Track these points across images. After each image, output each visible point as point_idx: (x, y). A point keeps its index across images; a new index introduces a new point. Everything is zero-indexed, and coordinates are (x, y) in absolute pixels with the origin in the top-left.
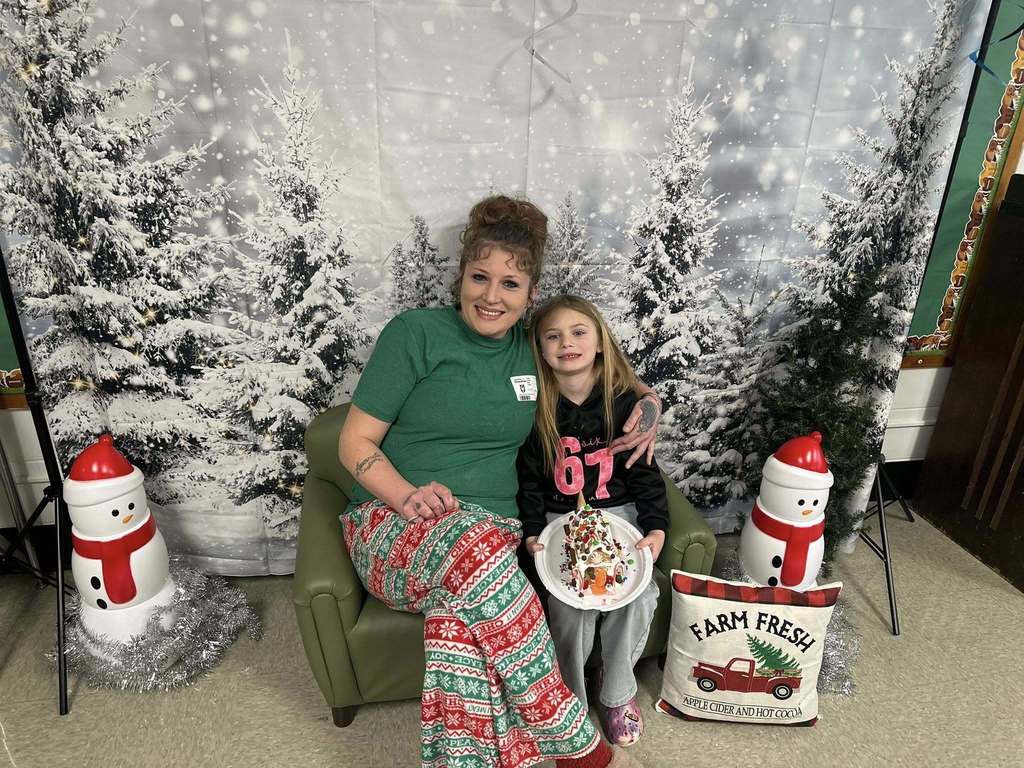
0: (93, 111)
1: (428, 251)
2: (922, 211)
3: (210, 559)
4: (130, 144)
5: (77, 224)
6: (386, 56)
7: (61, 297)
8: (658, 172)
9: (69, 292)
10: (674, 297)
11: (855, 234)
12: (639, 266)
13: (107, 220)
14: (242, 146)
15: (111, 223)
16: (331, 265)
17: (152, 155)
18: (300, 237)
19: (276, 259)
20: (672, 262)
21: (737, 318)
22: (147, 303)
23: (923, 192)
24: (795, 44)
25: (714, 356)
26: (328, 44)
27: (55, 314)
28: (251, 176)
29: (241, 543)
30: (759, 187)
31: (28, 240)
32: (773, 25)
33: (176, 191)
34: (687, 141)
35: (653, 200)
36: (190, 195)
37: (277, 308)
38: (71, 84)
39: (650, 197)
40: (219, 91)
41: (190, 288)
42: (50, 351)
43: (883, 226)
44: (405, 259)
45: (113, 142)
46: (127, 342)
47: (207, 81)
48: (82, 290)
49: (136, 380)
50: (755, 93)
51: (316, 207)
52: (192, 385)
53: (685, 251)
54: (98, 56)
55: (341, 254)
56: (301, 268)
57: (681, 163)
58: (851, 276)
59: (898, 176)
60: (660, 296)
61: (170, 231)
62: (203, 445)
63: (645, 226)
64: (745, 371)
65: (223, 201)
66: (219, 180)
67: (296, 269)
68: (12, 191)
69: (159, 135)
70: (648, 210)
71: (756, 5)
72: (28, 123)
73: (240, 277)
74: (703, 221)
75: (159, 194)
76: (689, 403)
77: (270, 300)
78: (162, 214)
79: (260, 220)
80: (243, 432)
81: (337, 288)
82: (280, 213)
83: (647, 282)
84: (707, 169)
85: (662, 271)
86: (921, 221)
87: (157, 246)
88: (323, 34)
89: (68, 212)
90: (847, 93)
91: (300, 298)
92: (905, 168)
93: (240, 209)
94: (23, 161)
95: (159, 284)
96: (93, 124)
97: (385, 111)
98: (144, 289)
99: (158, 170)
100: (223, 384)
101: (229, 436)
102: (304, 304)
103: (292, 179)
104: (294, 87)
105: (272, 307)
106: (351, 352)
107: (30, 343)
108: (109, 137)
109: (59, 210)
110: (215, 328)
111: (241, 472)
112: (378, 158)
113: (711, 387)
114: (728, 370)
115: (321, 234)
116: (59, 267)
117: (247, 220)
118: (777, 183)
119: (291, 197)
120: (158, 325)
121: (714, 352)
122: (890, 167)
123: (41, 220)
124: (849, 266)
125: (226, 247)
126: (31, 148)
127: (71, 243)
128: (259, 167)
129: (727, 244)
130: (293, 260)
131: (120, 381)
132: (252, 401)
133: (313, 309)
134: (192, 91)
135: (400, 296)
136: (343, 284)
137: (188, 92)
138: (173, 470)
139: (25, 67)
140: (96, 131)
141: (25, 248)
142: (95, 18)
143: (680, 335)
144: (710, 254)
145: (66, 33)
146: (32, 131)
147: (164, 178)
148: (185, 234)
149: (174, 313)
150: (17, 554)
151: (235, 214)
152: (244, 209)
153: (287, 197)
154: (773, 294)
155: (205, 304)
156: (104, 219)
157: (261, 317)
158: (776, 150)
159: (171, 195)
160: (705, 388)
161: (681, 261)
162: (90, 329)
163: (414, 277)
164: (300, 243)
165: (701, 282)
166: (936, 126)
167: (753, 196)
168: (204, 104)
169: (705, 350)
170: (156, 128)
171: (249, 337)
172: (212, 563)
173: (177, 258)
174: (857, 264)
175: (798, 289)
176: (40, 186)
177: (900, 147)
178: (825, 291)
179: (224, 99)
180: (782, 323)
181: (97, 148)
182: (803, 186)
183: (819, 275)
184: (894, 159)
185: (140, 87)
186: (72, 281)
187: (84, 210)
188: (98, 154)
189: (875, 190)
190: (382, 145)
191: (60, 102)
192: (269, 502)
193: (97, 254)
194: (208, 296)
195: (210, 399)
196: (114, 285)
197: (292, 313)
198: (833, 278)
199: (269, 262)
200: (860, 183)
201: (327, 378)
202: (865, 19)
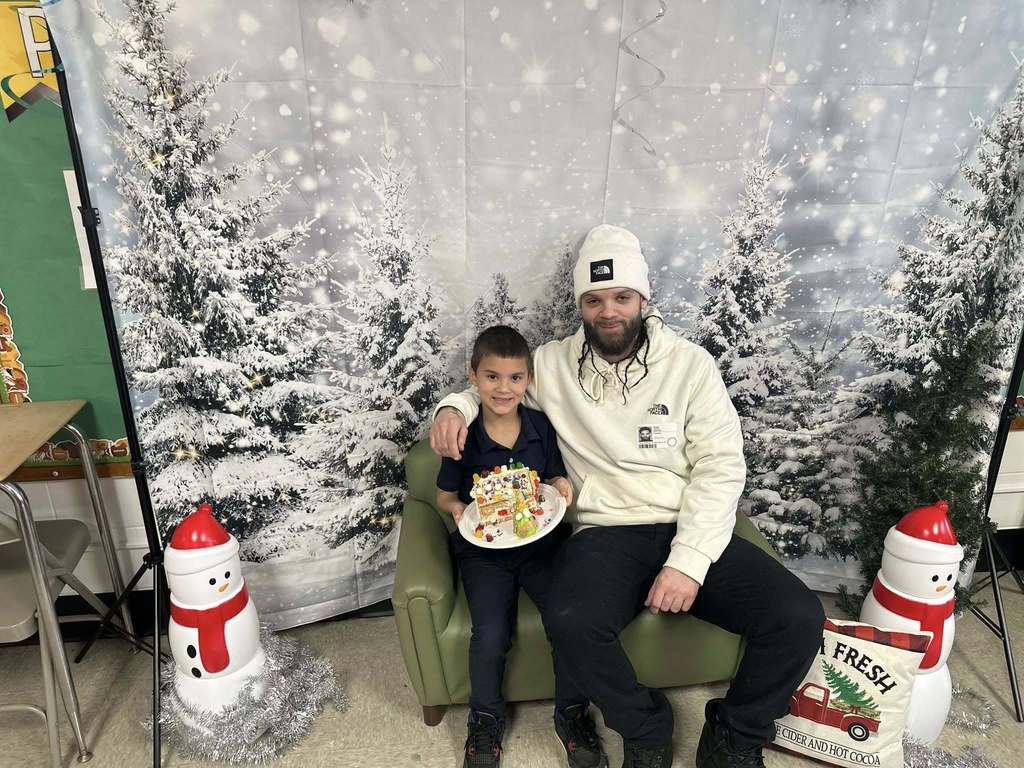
0: (210, 194)
1: (506, 303)
2: (1016, 267)
3: (302, 609)
4: (241, 222)
5: (192, 299)
6: (475, 134)
7: (168, 370)
8: (731, 228)
9: (178, 365)
10: (744, 343)
11: (942, 288)
12: (709, 314)
13: (220, 293)
14: (344, 222)
15: (223, 296)
16: (421, 320)
18: (396, 299)
20: (742, 311)
21: (807, 364)
22: (254, 369)
23: (1018, 248)
24: (876, 105)
25: (782, 397)
26: (423, 124)
27: (161, 387)
28: (352, 248)
29: (335, 583)
30: (836, 243)
31: (140, 317)
32: (853, 89)
33: (282, 265)
34: (761, 200)
35: (726, 254)
36: (295, 268)
37: (373, 363)
38: (192, 170)
39: (722, 252)
40: (323, 172)
41: (295, 351)
42: (155, 423)
43: (975, 281)
44: (485, 311)
45: (227, 221)
46: (234, 406)
47: (310, 165)
48: (194, 361)
49: (242, 443)
50: (834, 153)
51: (408, 270)
52: (295, 441)
53: (756, 301)
55: (429, 309)
56: (396, 327)
57: (755, 220)
58: (941, 332)
59: (990, 231)
60: (729, 341)
61: (278, 300)
62: (303, 496)
63: (716, 278)
64: (817, 416)
65: (325, 271)
66: (322, 253)
67: (391, 328)
68: (128, 273)
69: (267, 214)
70: (723, 262)
71: (836, 70)
72: (150, 209)
73: (342, 339)
74: (776, 273)
75: (268, 267)
76: (756, 440)
77: (367, 357)
78: (270, 284)
79: (360, 287)
80: (339, 479)
81: (426, 340)
82: (378, 280)
83: (716, 328)
84: (780, 226)
85: (732, 318)
86: (1016, 277)
87: (266, 314)
88: (418, 116)
89: (184, 288)
90: (929, 150)
91: (394, 353)
92: (997, 223)
93: (342, 278)
94: (140, 244)
95: (267, 350)
96: (210, 205)
97: (473, 184)
98: (253, 355)
99: (266, 246)
100: (322, 437)
101: (327, 484)
102: (397, 358)
103: (388, 248)
104: (390, 164)
105: (369, 363)
106: (436, 394)
107: (137, 415)
108: (224, 216)
109: (175, 287)
110: (316, 387)
111: (336, 517)
112: (465, 225)
113: (779, 427)
114: (797, 412)
115: (412, 296)
116: (170, 341)
117: (349, 288)
118: (855, 238)
119: (388, 264)
120: (264, 388)
121: (782, 394)
122: (981, 222)
123: (153, 298)
124: (938, 321)
125: (328, 314)
126: (150, 232)
127: (186, 317)
128: (360, 240)
129: (801, 295)
130: (388, 320)
131: (226, 445)
132: (348, 450)
133: (405, 362)
134: (298, 173)
136: (431, 336)
137: (294, 175)
138: (274, 524)
139: (152, 157)
140: (213, 212)
141: (137, 326)
142: (211, 111)
143: (748, 378)
144: (782, 305)
145: (187, 125)
146: (154, 215)
147: (271, 253)
148: (291, 302)
149: (280, 376)
150: (115, 620)
151: (337, 283)
152: (346, 278)
153: (385, 265)
154: (846, 341)
155: (309, 365)
156: (217, 293)
157: (359, 373)
158: (854, 207)
159: (279, 268)
160: (772, 427)
161: (751, 309)
162: (199, 398)
164: (396, 304)
165: (772, 330)
167: (829, 251)
168: (309, 184)
169: (773, 392)
170: (264, 209)
171: (347, 392)
172: (303, 613)
173: (284, 324)
174: (947, 320)
175: (873, 338)
176: (156, 267)
177: (992, 202)
178: (909, 345)
179: (327, 179)
180: (859, 374)
181: (214, 227)
182: (881, 241)
183: (899, 327)
184: (985, 213)
185: (250, 172)
186: (183, 353)
187: (199, 285)
188: (215, 232)
189: (963, 244)
190: (469, 213)
191: (182, 187)
192: (362, 540)
193: (209, 326)
194: (311, 358)
195: (310, 452)
196: (224, 353)
197: (386, 367)
198: (919, 333)
199: (367, 324)
200: (935, 235)
201: (414, 418)
202: (949, 78)
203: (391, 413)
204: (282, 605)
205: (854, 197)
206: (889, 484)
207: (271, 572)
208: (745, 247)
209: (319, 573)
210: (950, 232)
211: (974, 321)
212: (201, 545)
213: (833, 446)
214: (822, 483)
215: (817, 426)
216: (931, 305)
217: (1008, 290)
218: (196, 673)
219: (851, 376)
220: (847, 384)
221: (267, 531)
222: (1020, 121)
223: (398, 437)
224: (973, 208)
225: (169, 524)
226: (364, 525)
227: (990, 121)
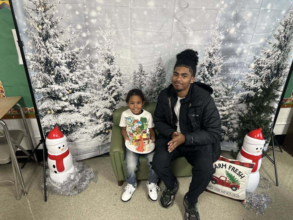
0: (56, 37)
1: (142, 72)
2: (286, 63)
4: (65, 46)
5: (51, 68)
6: (133, 21)
7: (45, 88)
8: (207, 50)
9: (48, 87)
10: (208, 83)
11: (265, 68)
12: (199, 75)
13: (59, 67)
14: (94, 46)
15: (60, 67)
16: (117, 76)
17: (71, 49)
18: (109, 69)
19: (103, 74)
20: (209, 73)
21: (226, 89)
22: (69, 88)
23: (287, 57)
24: (250, 14)
26: (118, 18)
27: (43, 93)
28: (96, 54)
29: (93, 148)
30: (236, 54)
31: (36, 73)
32: (243, 9)
33: (77, 58)
34: (216, 42)
35: (205, 57)
36: (80, 59)
37: (103, 87)
38: (50, 30)
39: (204, 57)
40: (88, 31)
41: (81, 84)
42: (42, 103)
43: (274, 66)
44: (136, 74)
45: (61, 45)
46: (64, 99)
47: (85, 29)
48: (52, 86)
49: (66, 109)
50: (237, 28)
51: (113, 61)
52: (81, 109)
53: (213, 71)
54: (56, 23)
55: (119, 73)
56: (109, 76)
57: (214, 48)
58: (264, 80)
59: (279, 52)
60: (205, 82)
61: (76, 69)
62: (84, 124)
63: (202, 64)
64: (228, 103)
65: (89, 60)
66: (88, 55)
68: (32, 60)
69: (72, 43)
70: (203, 60)
71: (238, 4)
72: (38, 42)
73: (94, 80)
74: (219, 63)
75: (73, 59)
77: (101, 85)
78: (73, 64)
79: (99, 65)
80: (94, 120)
81: (118, 82)
82: (104, 63)
83: (201, 78)
84: (220, 49)
85: (206, 76)
86: (285, 65)
87: (72, 73)
88: (116, 15)
89: (49, 65)
90: (264, 28)
91: (109, 84)
92: (282, 50)
93: (94, 63)
94: (35, 52)
95: (73, 83)
96: (56, 41)
97: (133, 36)
98: (69, 84)
99: (72, 53)
100: (89, 108)
101: (91, 121)
103: (107, 54)
104: (108, 30)
105: (102, 87)
106: (121, 97)
107: (36, 101)
109: (46, 65)
110: (87, 94)
111: (94, 130)
112: (130, 48)
114: (222, 102)
115: (114, 69)
116: (45, 80)
117: (95, 65)
118: (241, 53)
119: (107, 59)
120: (72, 94)
121: (219, 97)
122: (277, 49)
123: (40, 68)
124: (263, 77)
125: (90, 73)
126: (38, 48)
127: (49, 73)
128: (99, 51)
129: (225, 69)
130: (107, 75)
131: (62, 110)
132: (96, 111)
133: (112, 87)
134: (81, 32)
135: (135, 84)
136: (120, 81)
137: (80, 32)
138: (76, 132)
139: (38, 26)
140: (57, 43)
141: (35, 76)
142: (56, 13)
144: (220, 72)
145: (48, 17)
146: (39, 44)
147: (73, 55)
148: (79, 69)
149: (76, 90)
150: (32, 157)
151: (92, 64)
152: (95, 62)
154: (237, 83)
155: (85, 88)
156: (58, 66)
157: (99, 90)
158: (242, 44)
159: (76, 59)
161: (211, 73)
162: (54, 97)
163: (139, 79)
164: (109, 70)
165: (217, 79)
167: (234, 57)
168: (84, 35)
169: (216, 96)
170: (71, 42)
171: (96, 95)
172: (85, 156)
173: (77, 76)
174: (266, 77)
175: (245, 82)
176: (40, 59)
177: (281, 43)
178: (254, 84)
179: (90, 33)
180: (240, 91)
181: (57, 47)
182: (249, 54)
183: (252, 78)
184: (278, 47)
185: (67, 31)
186: (49, 84)
187: (53, 64)
188: (57, 49)
189: (271, 55)
190: (132, 45)
191: (47, 35)
192: (101, 136)
193: (56, 76)
194: (85, 85)
195: (86, 112)
196: (60, 84)
197: (106, 88)
198: (257, 80)
199: (101, 75)
200: (264, 52)
201: (115, 103)
202: (271, 7)
203: (108, 101)
204: (79, 154)
205: (242, 41)
206: (247, 123)
207: (75, 145)
208: (211, 55)
209: (89, 145)
210: (268, 52)
211: (273, 77)
212: (56, 138)
213: (232, 111)
214: (228, 121)
215: (228, 106)
216: (261, 73)
217: (283, 69)
218: (56, 172)
219: (238, 92)
220: (236, 94)
221: (74, 133)
222: (290, 20)
223: (110, 108)
224: (275, 45)
225: (47, 131)
226: (101, 132)
227: (282, 20)
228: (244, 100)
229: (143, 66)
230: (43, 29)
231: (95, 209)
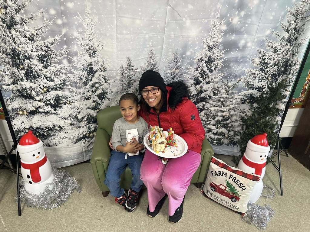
1: (131, 67)
2: (296, 59)
3: (66, 162)
4: (36, 35)
5: (20, 62)
6: (119, 6)
7: (14, 85)
8: (206, 42)
9: (17, 84)
10: (207, 80)
11: (271, 64)
12: (197, 71)
13: (29, 60)
14: (72, 36)
15: (31, 61)
16: (101, 71)
17: (43, 39)
18: (91, 63)
19: (84, 69)
20: (208, 69)
21: (226, 86)
22: (44, 86)
23: (297, 52)
24: (256, 1)
25: (217, 96)
27: (13, 91)
28: (75, 45)
29: (76, 154)
30: (238, 48)
31: (3, 67)
33: (51, 51)
34: (216, 33)
35: (204, 51)
36: (56, 52)
37: (84, 84)
38: (16, 15)
39: (203, 50)
40: (64, 17)
41: (57, 81)
42: (11, 102)
43: (282, 63)
44: (124, 70)
45: (30, 35)
46: (38, 98)
47: (60, 14)
48: (22, 83)
49: (41, 110)
50: (241, 18)
51: (96, 53)
52: (59, 111)
53: (212, 66)
54: (24, 6)
55: (104, 68)
56: (91, 71)
57: (214, 39)
58: (270, 79)
59: (289, 46)
60: (203, 79)
61: (50, 63)
62: (63, 128)
63: (200, 59)
64: (228, 103)
65: (66, 53)
66: (65, 47)
67: (90, 72)
69: (45, 32)
70: (202, 53)
72: (2, 29)
73: (73, 77)
74: (219, 57)
75: (46, 52)
76: (209, 110)
77: (82, 82)
78: (47, 58)
79: (78, 58)
80: (75, 123)
81: (103, 78)
82: (84, 55)
83: (199, 75)
84: (221, 42)
85: (204, 72)
86: (295, 62)
87: (46, 68)
89: (16, 58)
90: (271, 18)
91: (91, 80)
92: (291, 44)
95: (47, 80)
96: (24, 29)
97: (119, 24)
98: (42, 82)
99: (45, 44)
100: (69, 109)
101: (71, 124)
102: (92, 82)
103: (88, 45)
104: (89, 16)
106: (107, 96)
107: (5, 100)
108: (29, 33)
109: (13, 57)
110: (65, 93)
111: (75, 135)
112: (116, 39)
113: (216, 106)
114: (222, 102)
115: (97, 62)
116: (14, 76)
117: (75, 59)
118: (245, 47)
119: (88, 50)
120: (47, 93)
122: (286, 43)
123: (7, 61)
124: (269, 75)
125: (68, 68)
126: (3, 37)
127: (18, 68)
128: (78, 42)
129: (226, 65)
130: (89, 69)
131: (36, 111)
132: (78, 113)
133: (95, 83)
134: (55, 18)
135: (122, 80)
136: (104, 77)
138: (54, 136)
140: (25, 31)
141: (2, 70)
143: (208, 91)
144: (220, 68)
146: (3, 31)
147: (47, 46)
148: (55, 64)
149: (52, 89)
151: (70, 57)
152: (73, 56)
153: (87, 51)
154: (239, 79)
155: (62, 86)
156: (28, 60)
157: (80, 88)
159: (50, 52)
160: (214, 106)
161: (210, 69)
162: (25, 95)
163: (127, 75)
164: (91, 64)
165: (216, 76)
166: (303, 30)
167: (236, 50)
168: (59, 22)
169: (215, 94)
170: (44, 30)
171: (76, 95)
173: (53, 72)
174: (272, 75)
175: (248, 79)
176: (6, 50)
177: (290, 36)
178: (259, 82)
179: (66, 20)
180: (243, 90)
181: (25, 37)
182: (253, 48)
183: (256, 76)
184: (287, 40)
185: (38, 17)
186: (19, 80)
187: (22, 57)
188: (26, 39)
189: (279, 50)
190: (117, 35)
191: (12, 21)
192: (84, 141)
193: (27, 71)
194: (63, 83)
195: (65, 114)
196: (33, 81)
197: (89, 85)
198: (262, 78)
199: (81, 71)
200: (271, 46)
201: (99, 102)
203: (91, 100)
204: (59, 161)
205: (246, 33)
206: (250, 126)
207: (55, 150)
208: (210, 48)
209: (70, 151)
210: (275, 46)
211: (280, 75)
212: (29, 144)
213: (232, 112)
214: (229, 124)
215: (228, 106)
216: (267, 70)
217: (292, 66)
218: (30, 183)
219: (240, 91)
220: (238, 93)
221: (52, 138)
222: (302, 9)
223: (94, 108)
224: (283, 38)
225: (19, 135)
226: (84, 137)
227: (291, 8)
228: (247, 100)
229: (132, 59)
230: (6, 13)
231: (76, 224)
